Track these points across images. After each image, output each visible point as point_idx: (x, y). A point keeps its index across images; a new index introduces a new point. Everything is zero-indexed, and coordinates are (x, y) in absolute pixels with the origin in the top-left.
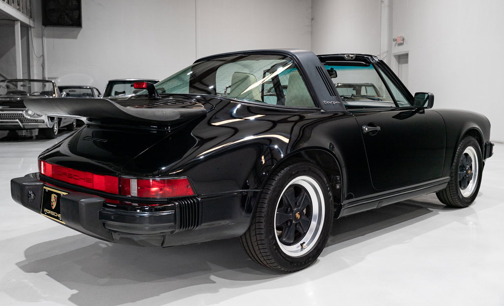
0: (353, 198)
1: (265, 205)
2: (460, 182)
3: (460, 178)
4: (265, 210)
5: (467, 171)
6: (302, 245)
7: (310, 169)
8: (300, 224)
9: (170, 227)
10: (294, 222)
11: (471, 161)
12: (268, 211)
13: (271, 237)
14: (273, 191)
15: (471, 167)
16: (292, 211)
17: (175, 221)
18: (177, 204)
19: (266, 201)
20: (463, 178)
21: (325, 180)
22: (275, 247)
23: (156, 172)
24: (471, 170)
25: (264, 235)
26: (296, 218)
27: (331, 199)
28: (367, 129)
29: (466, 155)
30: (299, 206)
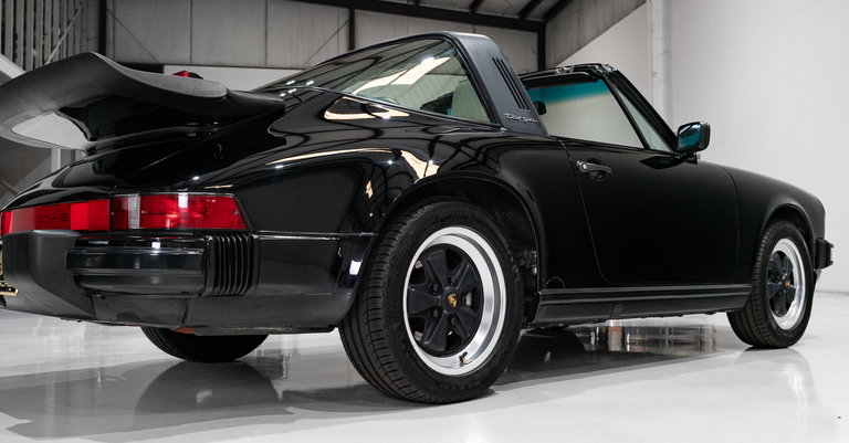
0: (561, 287)
1: (386, 267)
2: (772, 301)
3: (771, 292)
4: (385, 274)
5: (784, 282)
6: (461, 358)
7: (474, 216)
8: (458, 319)
9: (194, 280)
10: (445, 312)
11: (791, 267)
12: (390, 278)
13: (395, 326)
14: (401, 242)
15: (791, 277)
16: (440, 290)
17: (204, 269)
18: (211, 238)
19: (388, 259)
20: (778, 294)
21: (504, 241)
22: (403, 347)
23: (181, 183)
24: (792, 283)
25: (382, 322)
26: (449, 306)
27: (518, 279)
28: (585, 166)
29: (781, 254)
30: (455, 285)
